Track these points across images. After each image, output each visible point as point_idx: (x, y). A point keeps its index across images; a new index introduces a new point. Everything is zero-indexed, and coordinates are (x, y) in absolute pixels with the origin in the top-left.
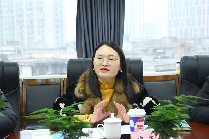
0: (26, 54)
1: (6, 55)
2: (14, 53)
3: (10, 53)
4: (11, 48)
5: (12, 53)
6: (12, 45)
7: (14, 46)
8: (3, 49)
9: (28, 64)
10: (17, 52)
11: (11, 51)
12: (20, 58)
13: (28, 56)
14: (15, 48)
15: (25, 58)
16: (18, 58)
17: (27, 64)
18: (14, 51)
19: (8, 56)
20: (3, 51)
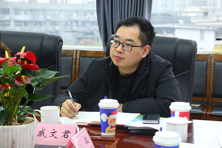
0: (213, 16)
1: (190, 17)
2: (199, 14)
3: (194, 15)
4: (197, 9)
5: (197, 14)
6: (198, 5)
7: (201, 7)
8: (187, 10)
9: (212, 28)
10: (202, 14)
11: (196, 12)
12: (206, 21)
13: (215, 19)
14: (201, 9)
15: (211, 20)
16: (203, 21)
17: (210, 29)
18: (200, 12)
19: (192, 18)
20: (187, 12)
